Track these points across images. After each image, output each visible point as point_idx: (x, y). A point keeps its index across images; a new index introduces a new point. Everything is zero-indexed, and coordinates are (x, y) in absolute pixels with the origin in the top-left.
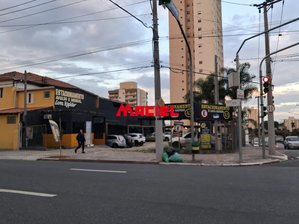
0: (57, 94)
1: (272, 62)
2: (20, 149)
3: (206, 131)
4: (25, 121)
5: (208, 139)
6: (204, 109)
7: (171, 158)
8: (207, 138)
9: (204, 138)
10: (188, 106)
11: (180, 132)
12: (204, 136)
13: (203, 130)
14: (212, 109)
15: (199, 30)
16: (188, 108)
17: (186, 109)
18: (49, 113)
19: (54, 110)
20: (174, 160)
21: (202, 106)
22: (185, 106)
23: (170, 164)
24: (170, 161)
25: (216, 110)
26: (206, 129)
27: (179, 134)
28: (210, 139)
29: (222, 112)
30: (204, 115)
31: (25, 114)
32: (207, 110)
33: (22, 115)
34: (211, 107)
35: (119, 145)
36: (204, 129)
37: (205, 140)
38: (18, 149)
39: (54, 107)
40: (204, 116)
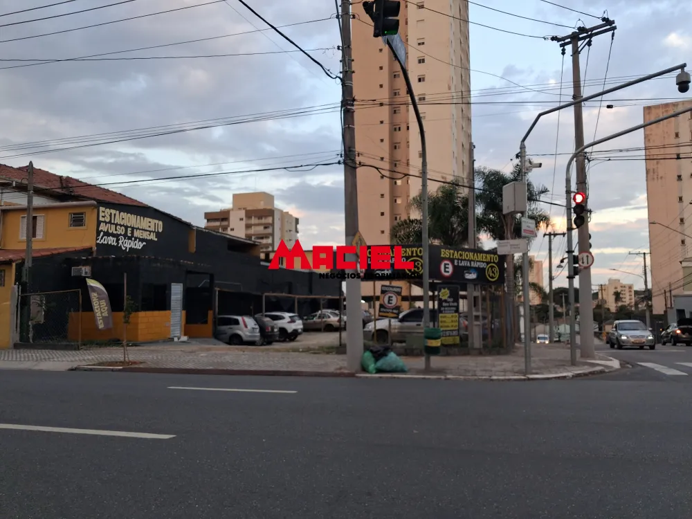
0: (101, 219)
1: (589, 161)
3: (449, 306)
4: (27, 281)
5: (453, 324)
6: (445, 259)
7: (379, 364)
8: (452, 321)
9: (445, 322)
10: (412, 252)
11: (393, 309)
12: (445, 317)
13: (444, 304)
14: (462, 260)
15: (420, 80)
16: (412, 256)
17: (407, 258)
18: (85, 263)
19: (94, 255)
20: (388, 369)
21: (442, 253)
22: (406, 252)
23: (381, 377)
24: (379, 371)
25: (470, 261)
26: (449, 302)
27: (393, 313)
28: (457, 324)
29: (483, 265)
30: (445, 271)
31: (28, 264)
32: (452, 261)
33: (20, 267)
34: (461, 255)
35: (245, 338)
36: (445, 301)
37: (448, 326)
39: (95, 248)
40: (446, 274)
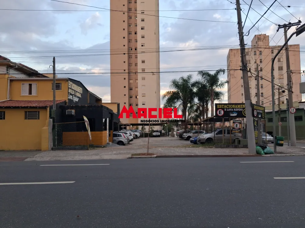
2: (52, 149)
38: (50, 149)
40: (255, 115)
